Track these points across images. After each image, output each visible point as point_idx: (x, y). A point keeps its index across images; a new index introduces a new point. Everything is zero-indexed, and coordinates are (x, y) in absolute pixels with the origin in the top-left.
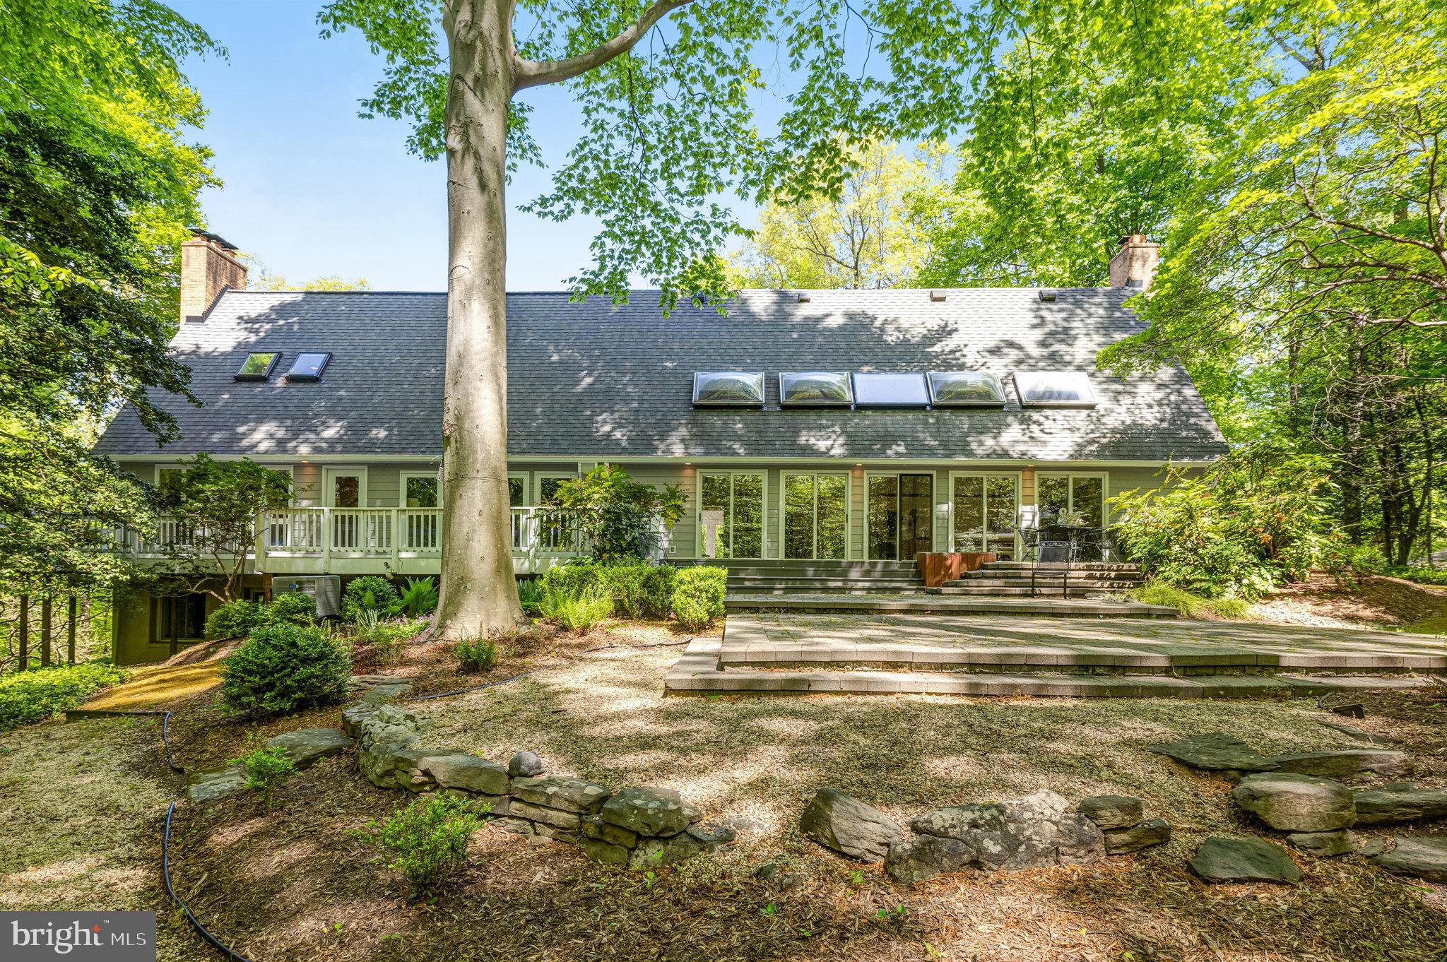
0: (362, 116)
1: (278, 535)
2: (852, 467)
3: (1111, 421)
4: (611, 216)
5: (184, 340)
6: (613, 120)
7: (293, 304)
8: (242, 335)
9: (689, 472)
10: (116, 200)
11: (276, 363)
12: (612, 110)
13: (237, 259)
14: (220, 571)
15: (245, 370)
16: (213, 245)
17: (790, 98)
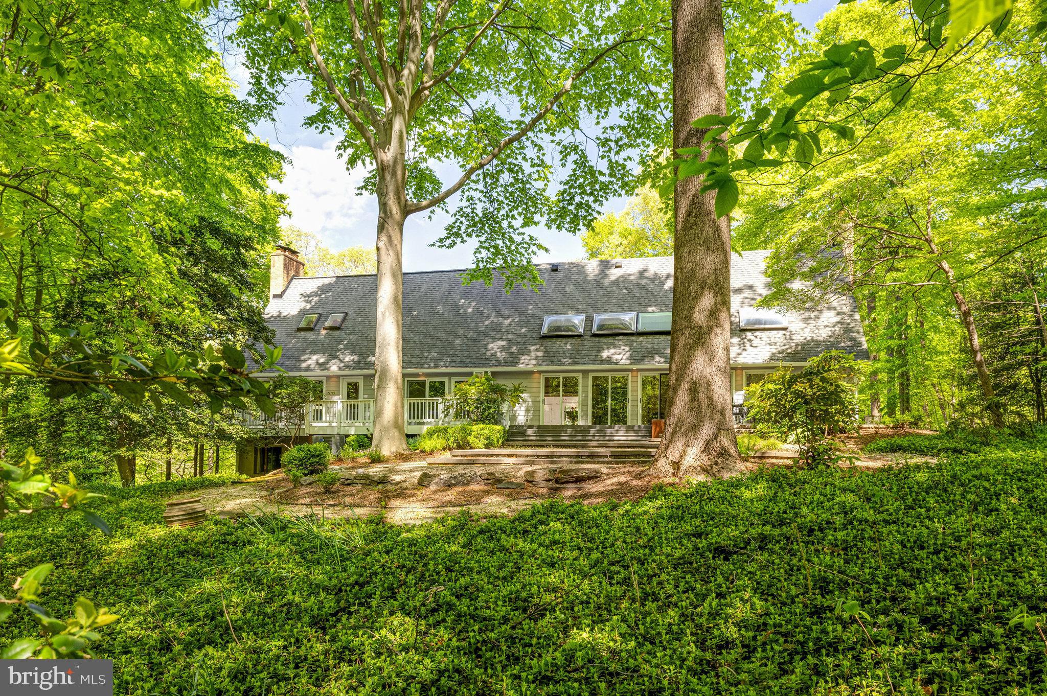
0: (358, 194)
1: (318, 416)
2: (631, 370)
3: (798, 338)
4: (483, 239)
5: (272, 309)
6: (477, 195)
7: (330, 285)
8: (303, 304)
9: (536, 375)
10: (242, 251)
11: (318, 319)
12: (476, 190)
13: (299, 259)
14: (289, 434)
15: (303, 324)
16: (287, 253)
17: (561, 183)
